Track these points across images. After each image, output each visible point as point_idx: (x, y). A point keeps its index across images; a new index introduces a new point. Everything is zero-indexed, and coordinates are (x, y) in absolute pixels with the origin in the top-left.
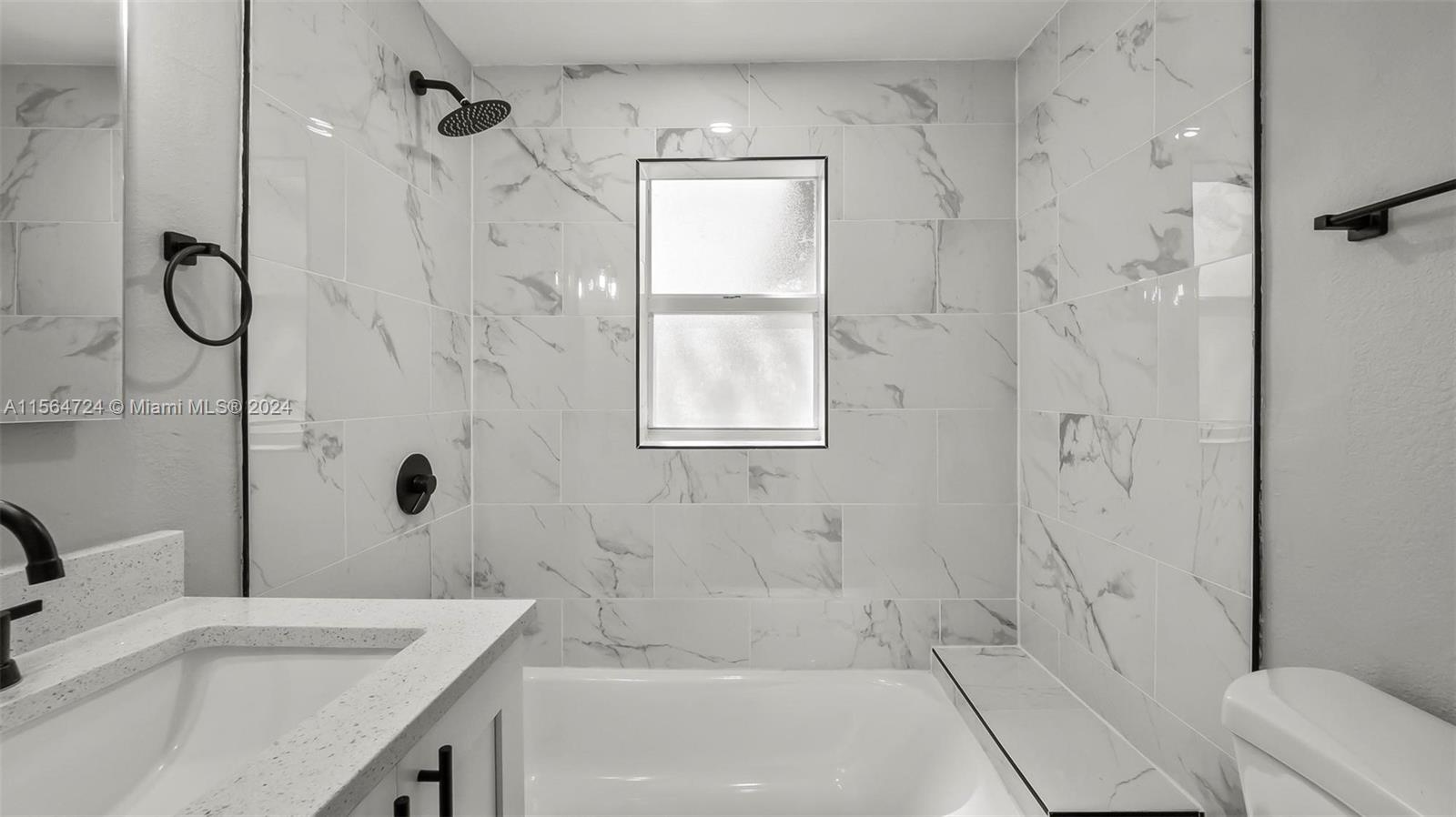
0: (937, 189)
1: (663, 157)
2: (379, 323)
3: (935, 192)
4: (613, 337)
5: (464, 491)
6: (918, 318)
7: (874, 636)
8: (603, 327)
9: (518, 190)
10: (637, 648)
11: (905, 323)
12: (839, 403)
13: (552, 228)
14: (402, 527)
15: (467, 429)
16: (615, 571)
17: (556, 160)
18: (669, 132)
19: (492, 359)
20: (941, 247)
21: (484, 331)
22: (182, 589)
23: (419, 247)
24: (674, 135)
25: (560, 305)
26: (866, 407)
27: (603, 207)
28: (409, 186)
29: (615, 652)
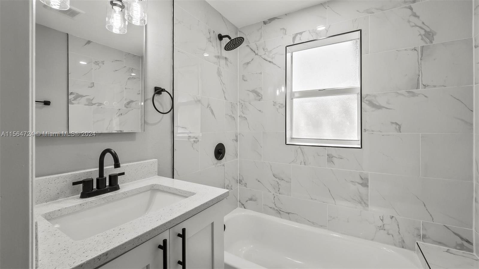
0: (420, 32)
1: (294, 44)
2: (209, 106)
3: (419, 34)
4: (278, 107)
5: (236, 155)
6: (409, 92)
7: (385, 230)
8: (275, 104)
9: (250, 63)
10: (286, 213)
11: (402, 95)
12: (367, 130)
13: (260, 74)
14: (216, 163)
15: (237, 136)
16: (279, 185)
17: (261, 52)
18: (297, 34)
19: (243, 115)
20: (422, 58)
21: (241, 107)
22: (157, 174)
23: (221, 84)
24: (298, 35)
25: (262, 98)
26: (381, 132)
27: (275, 64)
28: (218, 67)
29: (279, 212)
